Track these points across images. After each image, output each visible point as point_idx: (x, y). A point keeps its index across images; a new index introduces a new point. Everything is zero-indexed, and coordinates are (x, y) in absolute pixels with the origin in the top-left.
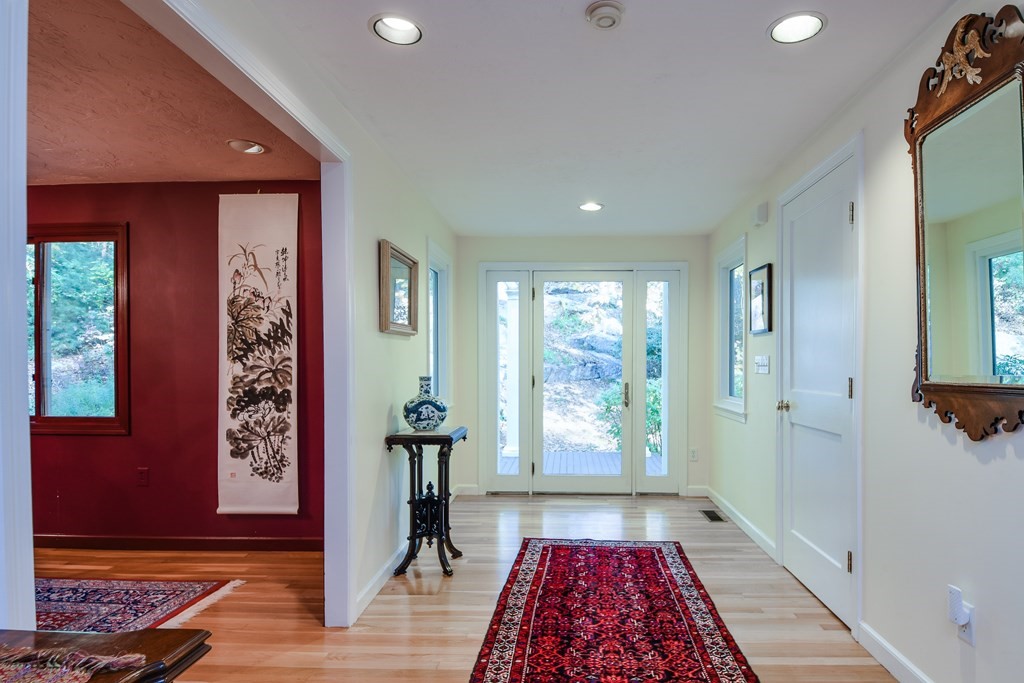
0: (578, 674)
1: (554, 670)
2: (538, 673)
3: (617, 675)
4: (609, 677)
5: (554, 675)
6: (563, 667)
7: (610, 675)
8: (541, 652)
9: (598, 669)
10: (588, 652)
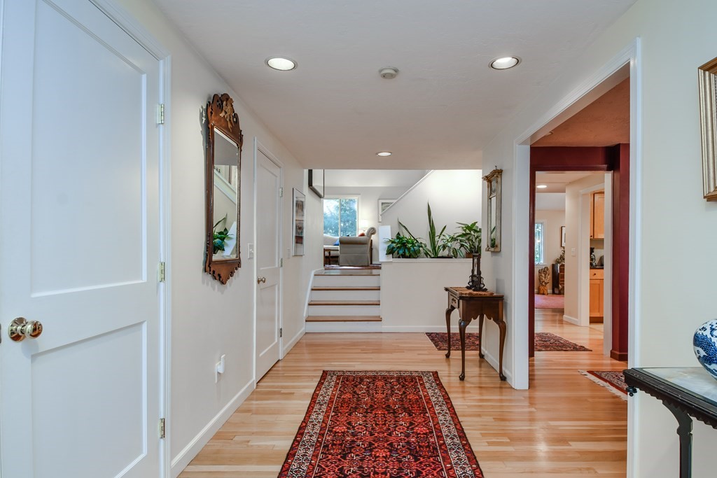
0: (404, 457)
1: (421, 459)
2: (432, 457)
3: (379, 456)
4: (384, 455)
5: (420, 456)
6: (415, 461)
7: (383, 457)
8: (435, 473)
9: (391, 461)
10: (398, 473)
